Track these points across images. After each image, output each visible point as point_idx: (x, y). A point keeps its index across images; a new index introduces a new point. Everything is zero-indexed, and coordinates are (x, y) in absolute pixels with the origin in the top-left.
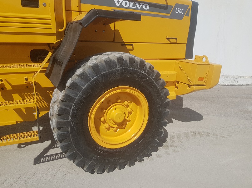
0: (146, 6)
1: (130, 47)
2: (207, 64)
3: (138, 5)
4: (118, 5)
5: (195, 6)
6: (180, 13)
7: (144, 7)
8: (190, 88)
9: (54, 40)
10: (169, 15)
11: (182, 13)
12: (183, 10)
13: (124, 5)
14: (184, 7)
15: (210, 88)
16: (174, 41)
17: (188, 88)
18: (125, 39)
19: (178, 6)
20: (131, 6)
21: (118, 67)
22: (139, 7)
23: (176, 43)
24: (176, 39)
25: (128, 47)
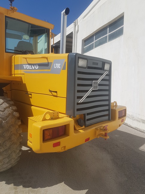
1: (30, 96)
6: (58, 68)
7: (36, 67)
10: (50, 70)
11: (60, 68)
12: (60, 64)
13: (27, 68)
16: (55, 94)
20: (30, 68)
22: (33, 68)
23: (57, 97)
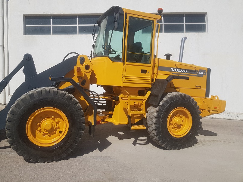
0: (186, 71)
1: (178, 90)
2: (218, 100)
3: (182, 70)
4: (173, 71)
5: (209, 70)
7: (185, 71)
8: (209, 112)
9: (150, 86)
10: (196, 75)
11: (203, 74)
13: (175, 70)
14: (204, 71)
15: (221, 113)
16: (199, 87)
17: (208, 112)
18: (176, 86)
19: (201, 70)
20: (179, 71)
21: (180, 98)
22: (182, 72)
23: (200, 89)
24: (200, 86)
25: (177, 90)
